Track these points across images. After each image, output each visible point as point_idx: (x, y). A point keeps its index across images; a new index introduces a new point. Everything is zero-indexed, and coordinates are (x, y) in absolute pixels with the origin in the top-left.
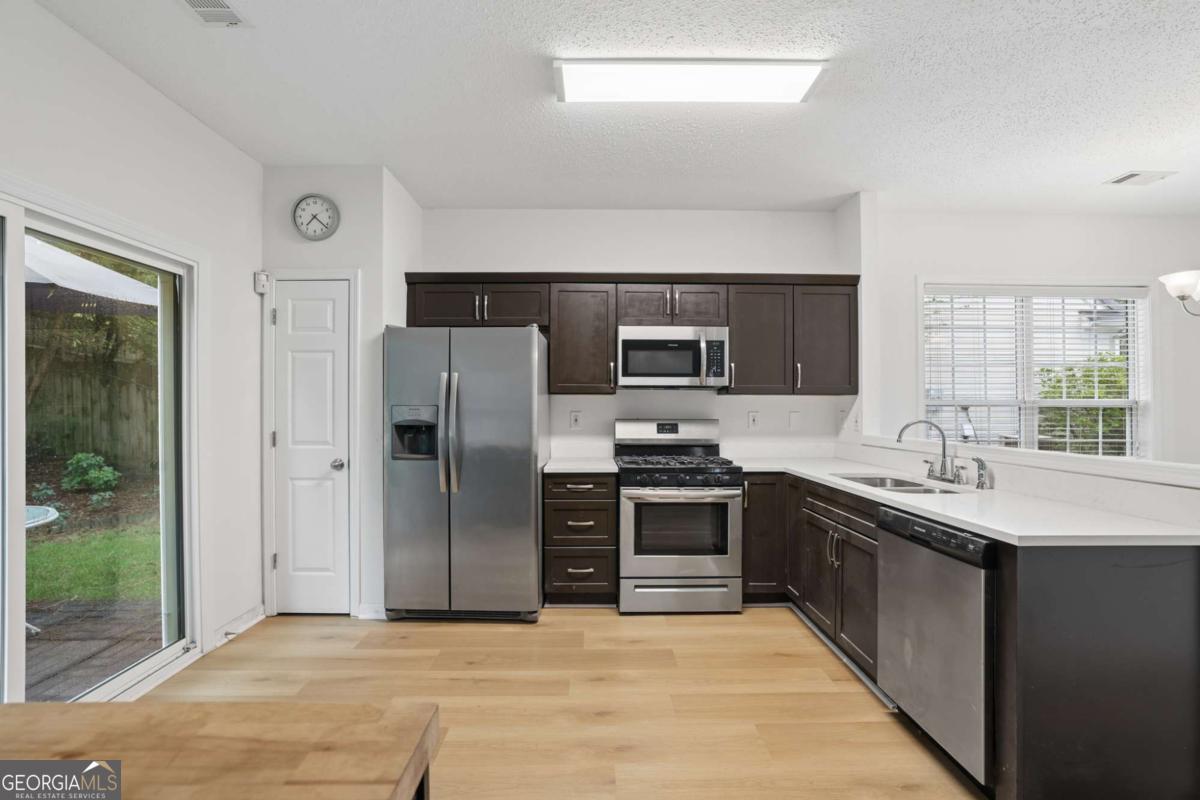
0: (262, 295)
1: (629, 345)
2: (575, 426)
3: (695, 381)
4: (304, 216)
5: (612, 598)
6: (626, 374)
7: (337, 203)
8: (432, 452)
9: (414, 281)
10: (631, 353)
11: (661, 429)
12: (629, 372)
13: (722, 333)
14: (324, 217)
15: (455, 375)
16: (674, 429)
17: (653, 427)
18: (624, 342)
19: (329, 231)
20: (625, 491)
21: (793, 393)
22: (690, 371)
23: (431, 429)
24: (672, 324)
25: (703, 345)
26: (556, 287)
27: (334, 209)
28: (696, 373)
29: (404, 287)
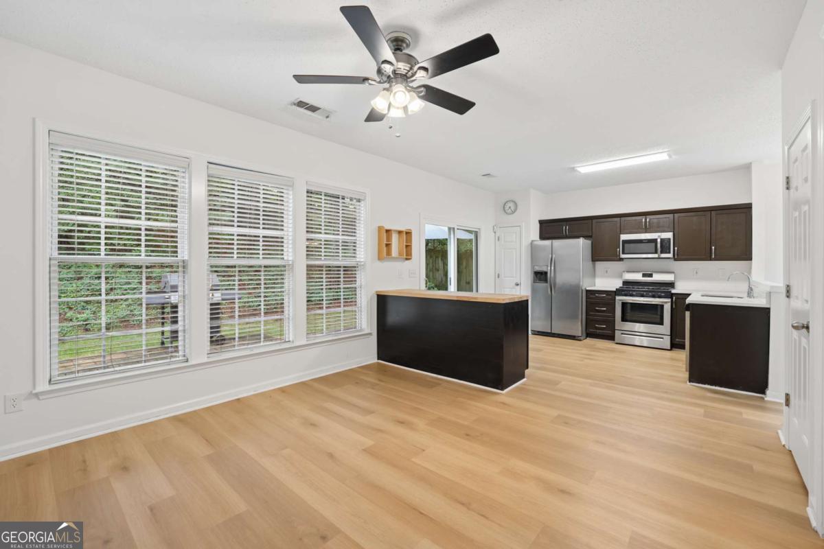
0: (495, 233)
1: (625, 242)
2: (606, 274)
3: (656, 256)
4: (507, 208)
5: (611, 338)
6: (623, 253)
7: (516, 201)
8: (546, 280)
9: (542, 223)
10: (626, 245)
11: (644, 275)
12: (625, 252)
13: (669, 235)
14: (513, 208)
15: (554, 256)
16: (651, 275)
17: (641, 275)
18: (623, 241)
19: (513, 212)
20: (618, 298)
21: (711, 260)
22: (654, 251)
23: (546, 273)
24: (646, 232)
25: (659, 240)
26: (594, 221)
27: (516, 204)
28: (656, 252)
29: (538, 225)
